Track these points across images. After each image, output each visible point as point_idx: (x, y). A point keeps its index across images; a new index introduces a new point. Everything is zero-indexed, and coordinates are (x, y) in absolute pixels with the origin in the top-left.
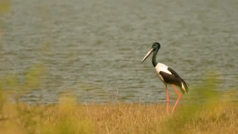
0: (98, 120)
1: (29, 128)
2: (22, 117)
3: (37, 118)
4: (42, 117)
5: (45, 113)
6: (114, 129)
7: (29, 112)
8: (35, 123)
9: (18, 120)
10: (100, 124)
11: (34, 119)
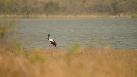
0: (46, 54)
1: (27, 56)
2: (25, 53)
3: (29, 53)
4: (30, 53)
5: (31, 52)
6: (51, 56)
7: (27, 52)
8: (29, 55)
9: (24, 54)
10: (47, 55)
11: (28, 54)
